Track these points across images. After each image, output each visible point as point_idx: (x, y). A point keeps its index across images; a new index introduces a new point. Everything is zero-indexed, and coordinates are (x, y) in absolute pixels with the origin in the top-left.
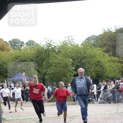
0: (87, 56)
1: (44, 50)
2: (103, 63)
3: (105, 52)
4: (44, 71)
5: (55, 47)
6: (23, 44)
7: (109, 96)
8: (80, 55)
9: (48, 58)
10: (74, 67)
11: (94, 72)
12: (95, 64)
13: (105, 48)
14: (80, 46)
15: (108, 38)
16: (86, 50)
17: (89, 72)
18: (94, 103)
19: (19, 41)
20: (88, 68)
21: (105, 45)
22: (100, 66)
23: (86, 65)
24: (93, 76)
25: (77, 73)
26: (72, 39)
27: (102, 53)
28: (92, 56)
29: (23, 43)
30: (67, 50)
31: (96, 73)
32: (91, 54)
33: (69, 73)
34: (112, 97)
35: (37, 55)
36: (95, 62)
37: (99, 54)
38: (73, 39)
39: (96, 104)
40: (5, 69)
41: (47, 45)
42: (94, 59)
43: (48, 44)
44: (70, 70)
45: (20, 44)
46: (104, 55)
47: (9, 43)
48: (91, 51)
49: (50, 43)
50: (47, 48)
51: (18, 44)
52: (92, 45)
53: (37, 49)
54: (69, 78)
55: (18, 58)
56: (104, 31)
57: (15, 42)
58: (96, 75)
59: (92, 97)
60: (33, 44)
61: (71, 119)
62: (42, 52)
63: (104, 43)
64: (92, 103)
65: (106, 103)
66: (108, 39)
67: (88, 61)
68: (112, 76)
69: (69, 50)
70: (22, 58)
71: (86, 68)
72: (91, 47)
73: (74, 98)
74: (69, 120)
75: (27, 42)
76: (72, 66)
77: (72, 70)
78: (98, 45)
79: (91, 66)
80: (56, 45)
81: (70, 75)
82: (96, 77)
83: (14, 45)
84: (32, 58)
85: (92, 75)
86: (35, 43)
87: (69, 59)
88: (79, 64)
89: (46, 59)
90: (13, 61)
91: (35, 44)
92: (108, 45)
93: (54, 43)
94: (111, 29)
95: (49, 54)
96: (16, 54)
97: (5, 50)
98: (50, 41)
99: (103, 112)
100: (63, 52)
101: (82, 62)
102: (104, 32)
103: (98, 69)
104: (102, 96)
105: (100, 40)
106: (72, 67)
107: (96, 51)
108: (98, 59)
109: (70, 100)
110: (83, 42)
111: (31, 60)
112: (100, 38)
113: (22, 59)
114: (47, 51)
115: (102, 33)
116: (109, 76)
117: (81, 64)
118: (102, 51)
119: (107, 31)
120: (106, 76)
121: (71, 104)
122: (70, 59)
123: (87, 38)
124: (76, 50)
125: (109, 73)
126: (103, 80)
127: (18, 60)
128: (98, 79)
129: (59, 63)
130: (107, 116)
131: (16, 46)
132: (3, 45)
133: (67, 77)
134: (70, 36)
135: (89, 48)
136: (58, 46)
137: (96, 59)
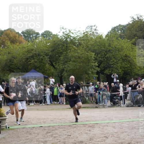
0: (113, 50)
1: (61, 43)
2: (131, 58)
3: (134, 45)
4: (61, 67)
5: (74, 38)
6: (38, 36)
7: (138, 98)
8: (103, 49)
9: (66, 52)
10: (96, 63)
11: (121, 68)
12: (122, 59)
13: (134, 39)
14: (104, 37)
15: (137, 28)
16: (111, 42)
17: (115, 68)
18: (120, 106)
19: (34, 32)
20: (114, 64)
21: (134, 36)
22: (128, 61)
23: (112, 61)
24: (120, 73)
25: (100, 70)
26: (95, 30)
27: (130, 45)
28: (118, 50)
29: (38, 34)
30: (88, 42)
31: (123, 69)
32: (117, 47)
33: (91, 70)
34: (142, 99)
35: (53, 48)
36: (123, 57)
37: (127, 47)
38: (97, 29)
39: (123, 107)
40: (15, 65)
41: (64, 37)
42: (121, 53)
43: (66, 35)
44: (93, 66)
45: (34, 35)
46: (132, 48)
47: (22, 34)
48: (117, 43)
49: (68, 34)
50: (65, 40)
51: (32, 35)
52: (118, 37)
53: (53, 41)
54: (90, 76)
55: (31, 52)
56: (132, 19)
57: (29, 33)
58: (123, 72)
59: (118, 99)
60: (50, 36)
61: (91, 129)
62: (59, 44)
63: (133, 34)
64: (118, 106)
65: (135, 107)
66: (139, 29)
67: (114, 56)
68: (142, 74)
69: (91, 42)
70: (36, 51)
71: (111, 64)
72: (117, 39)
73: (97, 100)
74: (88, 130)
75: (43, 33)
76: (94, 61)
77: (95, 65)
78: (126, 36)
79: (117, 61)
80: (75, 36)
81: (92, 73)
82: (123, 75)
83: (28, 36)
84: (48, 51)
85: (118, 72)
86: (52, 34)
87: (91, 53)
88: (103, 59)
89: (63, 53)
90: (25, 55)
91: (51, 36)
92: (137, 37)
93: (73, 33)
94: (141, 18)
95: (67, 46)
96: (28, 48)
97: (17, 42)
98: (68, 32)
99: (130, 119)
100: (84, 45)
101: (106, 57)
102: (133, 21)
103: (125, 65)
104: (130, 97)
105: (128, 30)
106: (95, 63)
107: (123, 44)
108: (125, 53)
109: (91, 102)
110: (108, 32)
111: (46, 54)
112: (129, 28)
113: (35, 54)
114: (65, 43)
115: (131, 23)
116: (139, 73)
117: (105, 59)
118: (130, 43)
119: (137, 19)
120: (135, 73)
121: (93, 108)
122: (93, 53)
123: (113, 28)
124: (99, 42)
125: (139, 70)
126: (132, 78)
127: (30, 54)
128: (126, 77)
129: (79, 58)
130: (136, 124)
131: (30, 37)
132: (15, 37)
133: (88, 74)
134: (93, 26)
135: (114, 40)
136: (78, 37)
137: (123, 53)
